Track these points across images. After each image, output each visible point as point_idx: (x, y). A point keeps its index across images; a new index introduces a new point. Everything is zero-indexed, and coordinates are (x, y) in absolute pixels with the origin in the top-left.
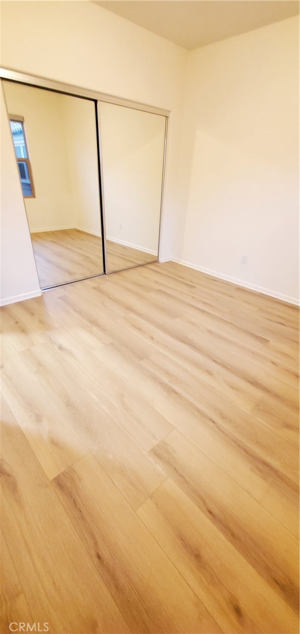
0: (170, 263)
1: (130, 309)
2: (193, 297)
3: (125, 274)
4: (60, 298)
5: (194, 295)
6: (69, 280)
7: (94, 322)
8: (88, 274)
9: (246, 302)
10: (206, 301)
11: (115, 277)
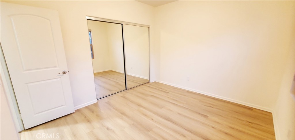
0: (155, 82)
1: (140, 105)
2: (168, 98)
3: (135, 89)
4: (106, 103)
5: (168, 96)
6: (110, 94)
7: (124, 114)
8: (119, 91)
9: (192, 98)
10: (175, 99)
11: (131, 91)
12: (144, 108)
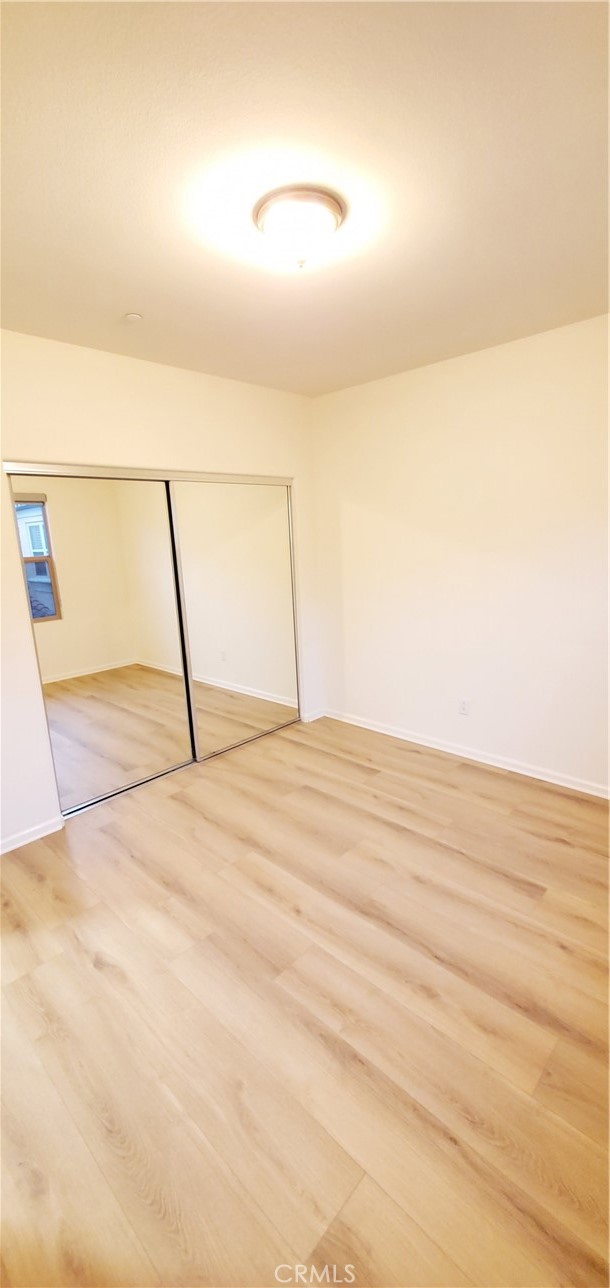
0: (325, 722)
1: (248, 841)
2: (375, 797)
3: (236, 755)
4: (103, 830)
5: (378, 792)
6: (123, 784)
7: (173, 885)
8: (163, 767)
9: (483, 796)
10: (404, 803)
11: (217, 765)
12: (268, 852)
